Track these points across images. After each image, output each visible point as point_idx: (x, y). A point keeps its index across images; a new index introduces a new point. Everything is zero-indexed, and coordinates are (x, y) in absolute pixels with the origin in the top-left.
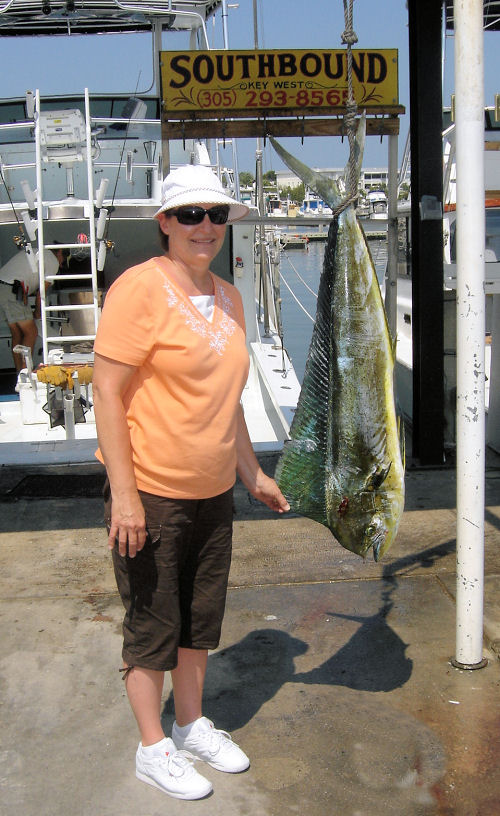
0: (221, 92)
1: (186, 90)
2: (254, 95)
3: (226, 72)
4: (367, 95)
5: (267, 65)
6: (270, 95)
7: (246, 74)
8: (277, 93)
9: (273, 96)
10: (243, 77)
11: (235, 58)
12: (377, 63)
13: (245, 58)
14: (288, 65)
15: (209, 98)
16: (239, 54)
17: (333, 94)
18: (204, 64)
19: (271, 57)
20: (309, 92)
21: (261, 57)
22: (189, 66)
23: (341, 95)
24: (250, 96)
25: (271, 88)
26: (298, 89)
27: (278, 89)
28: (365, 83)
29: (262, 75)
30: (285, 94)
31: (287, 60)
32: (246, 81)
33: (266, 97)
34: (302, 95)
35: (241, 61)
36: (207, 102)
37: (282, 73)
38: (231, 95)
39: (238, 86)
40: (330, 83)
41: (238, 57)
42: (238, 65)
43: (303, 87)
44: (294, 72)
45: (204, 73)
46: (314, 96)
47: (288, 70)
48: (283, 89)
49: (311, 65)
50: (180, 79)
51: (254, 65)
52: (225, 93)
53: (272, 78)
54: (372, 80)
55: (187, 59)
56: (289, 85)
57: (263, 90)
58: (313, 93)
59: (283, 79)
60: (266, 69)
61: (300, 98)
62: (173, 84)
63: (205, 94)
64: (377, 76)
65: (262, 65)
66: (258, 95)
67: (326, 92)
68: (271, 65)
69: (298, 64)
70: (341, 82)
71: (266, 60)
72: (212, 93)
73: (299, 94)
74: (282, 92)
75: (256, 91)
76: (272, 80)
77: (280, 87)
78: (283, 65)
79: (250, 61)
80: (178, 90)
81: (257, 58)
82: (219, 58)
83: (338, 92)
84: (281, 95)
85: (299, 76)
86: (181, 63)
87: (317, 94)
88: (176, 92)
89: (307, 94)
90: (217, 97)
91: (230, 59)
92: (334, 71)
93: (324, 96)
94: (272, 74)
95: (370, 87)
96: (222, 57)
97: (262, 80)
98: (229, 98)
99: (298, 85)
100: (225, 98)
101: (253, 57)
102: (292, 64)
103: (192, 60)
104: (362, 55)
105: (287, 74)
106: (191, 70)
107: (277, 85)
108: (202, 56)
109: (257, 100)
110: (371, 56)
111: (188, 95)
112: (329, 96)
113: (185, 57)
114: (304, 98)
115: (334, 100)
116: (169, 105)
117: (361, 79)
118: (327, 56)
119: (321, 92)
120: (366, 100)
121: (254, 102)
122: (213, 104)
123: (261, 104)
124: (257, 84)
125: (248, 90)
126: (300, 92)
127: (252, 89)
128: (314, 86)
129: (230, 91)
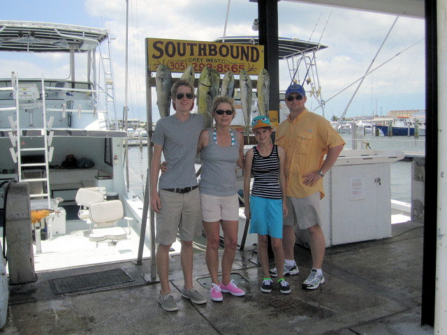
0: (179, 62)
1: (161, 60)
2: (196, 65)
3: (182, 52)
4: (251, 67)
5: (202, 49)
7: (192, 54)
9: (206, 65)
11: (186, 44)
13: (192, 44)
14: (213, 50)
15: (173, 65)
16: (189, 42)
17: (235, 66)
18: (170, 47)
19: (205, 45)
20: (223, 65)
21: (200, 45)
22: (163, 47)
23: (238, 67)
24: (194, 65)
25: (204, 62)
26: (217, 63)
27: (208, 63)
28: (249, 62)
29: (200, 54)
30: (211, 65)
31: (213, 47)
32: (192, 57)
33: (202, 66)
35: (189, 46)
36: (172, 67)
37: (210, 54)
38: (184, 64)
39: (188, 60)
40: (233, 61)
41: (188, 44)
42: (188, 48)
43: (220, 63)
44: (216, 54)
45: (171, 52)
46: (225, 67)
47: (213, 53)
48: (210, 63)
49: (224, 51)
50: (158, 54)
51: (196, 49)
52: (181, 63)
54: (252, 60)
55: (162, 43)
56: (214, 61)
57: (201, 62)
58: (225, 66)
59: (210, 57)
60: (202, 51)
61: (219, 68)
62: (154, 56)
63: (171, 63)
64: (255, 59)
65: (200, 49)
66: (198, 65)
67: (231, 66)
68: (204, 49)
69: (218, 50)
70: (238, 61)
71: (202, 47)
72: (175, 62)
75: (197, 63)
76: (205, 58)
78: (211, 50)
79: (194, 47)
80: (157, 60)
81: (198, 45)
82: (179, 44)
85: (218, 56)
86: (159, 45)
87: (227, 66)
88: (155, 61)
90: (177, 65)
92: (235, 55)
94: (205, 54)
95: (252, 64)
97: (200, 57)
99: (218, 61)
100: (182, 65)
101: (196, 45)
102: (215, 50)
103: (165, 44)
104: (248, 48)
105: (213, 55)
106: (164, 49)
107: (208, 60)
108: (170, 42)
109: (198, 68)
110: (252, 48)
111: (162, 63)
112: (232, 68)
113: (160, 41)
114: (221, 68)
115: (235, 70)
116: (152, 68)
117: (247, 60)
118: (232, 47)
119: (229, 65)
120: (250, 70)
121: (196, 69)
122: (175, 69)
123: (199, 70)
124: (198, 59)
125: (193, 62)
126: (219, 65)
127: (195, 62)
128: (226, 62)
129: (184, 62)
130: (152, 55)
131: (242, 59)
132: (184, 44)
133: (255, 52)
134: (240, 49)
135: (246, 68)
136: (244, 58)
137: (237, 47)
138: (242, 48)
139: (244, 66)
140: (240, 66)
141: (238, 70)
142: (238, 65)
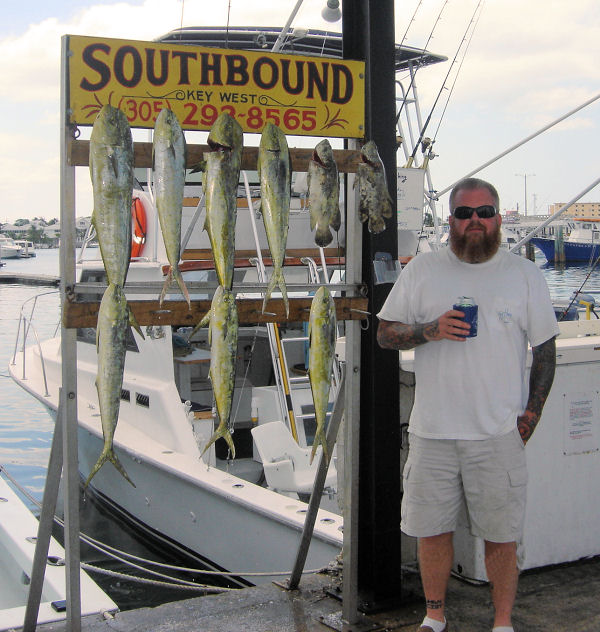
0: (151, 102)
1: (103, 94)
2: (195, 108)
3: (158, 74)
4: (332, 117)
5: (211, 68)
6: (214, 109)
7: (184, 79)
8: (223, 109)
9: (219, 111)
10: (181, 82)
11: (170, 55)
12: (342, 79)
13: (185, 55)
14: (238, 70)
15: (134, 109)
16: (178, 49)
17: (292, 114)
18: (129, 59)
19: (217, 58)
20: (264, 109)
21: (205, 57)
22: (109, 60)
23: (300, 117)
24: (190, 109)
25: (216, 101)
26: (249, 105)
27: (225, 103)
28: (329, 103)
29: (205, 81)
30: (233, 111)
31: (237, 64)
32: (184, 88)
33: (209, 112)
34: (255, 113)
35: (178, 59)
36: (131, 114)
37: (231, 81)
39: (174, 96)
40: (289, 99)
41: (175, 54)
42: (174, 64)
43: (256, 104)
44: (244, 82)
45: (129, 72)
46: (268, 116)
47: (238, 77)
48: (231, 103)
49: (266, 73)
50: (95, 78)
51: (195, 68)
52: (156, 103)
53: (218, 87)
54: (336, 99)
55: (106, 49)
56: (240, 99)
57: (205, 103)
58: (268, 111)
59: (231, 89)
60: (211, 74)
61: (252, 117)
62: (86, 85)
63: (129, 102)
64: (342, 95)
65: (205, 68)
66: (200, 108)
67: (283, 111)
68: (216, 68)
69: (250, 70)
70: (301, 100)
71: (211, 61)
72: (139, 102)
73: (250, 112)
74: (230, 107)
75: (197, 103)
76: (217, 90)
77: (228, 100)
78: (232, 71)
79: (190, 61)
80: (92, 93)
81: (199, 57)
82: (150, 53)
83: (298, 112)
84: (228, 111)
85: (251, 87)
86: (98, 55)
87: (272, 114)
88: (89, 97)
89: (260, 113)
90: (145, 108)
91: (164, 54)
92: (293, 84)
93: (281, 117)
94: (217, 81)
95: (334, 107)
96: (154, 50)
97: (204, 88)
99: (250, 99)
100: (156, 110)
101: (194, 56)
102: (242, 70)
103: (113, 52)
104: (325, 66)
105: (237, 83)
106: (111, 67)
107: (224, 97)
108: (127, 49)
109: (198, 117)
110: (337, 68)
111: (105, 102)
112: (287, 118)
113: (103, 46)
114: (258, 117)
115: (292, 123)
116: (79, 115)
117: (324, 97)
118: (286, 64)
119: (277, 111)
120: (329, 125)
121: (193, 119)
122: (138, 118)
123: (203, 122)
124: (199, 93)
125: (186, 101)
126: (252, 109)
127: (191, 100)
128: (270, 102)
129: (164, 101)
130: (81, 79)
131: (310, 95)
133: (342, 77)
134: (306, 68)
135: (320, 119)
136: (316, 92)
137: (300, 65)
138: (312, 66)
139: (314, 113)
140: (305, 113)
141: (302, 122)
142: (301, 110)
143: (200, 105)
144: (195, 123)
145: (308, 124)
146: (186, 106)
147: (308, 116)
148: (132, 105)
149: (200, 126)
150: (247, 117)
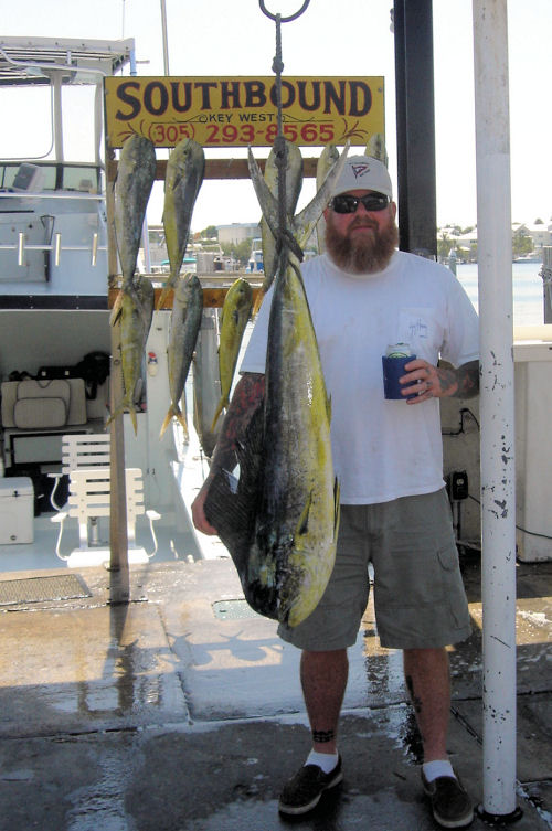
0: (177, 126)
1: (135, 123)
2: (216, 129)
3: (182, 102)
4: (350, 128)
5: (230, 94)
6: (235, 128)
7: (206, 105)
8: (243, 127)
9: (238, 129)
10: (203, 108)
11: (193, 85)
12: (360, 93)
13: (206, 85)
14: (256, 94)
15: (162, 133)
16: (200, 81)
17: (309, 129)
19: (236, 85)
20: (282, 126)
21: (224, 85)
22: (139, 95)
23: (318, 130)
24: (212, 129)
25: (235, 121)
26: (268, 122)
27: (245, 123)
28: (347, 117)
29: (225, 105)
30: (252, 129)
31: (255, 88)
32: (207, 112)
33: (230, 131)
34: (273, 129)
35: (200, 89)
36: (161, 137)
37: (249, 103)
38: (189, 129)
39: (197, 120)
40: (306, 115)
41: (197, 85)
42: (197, 94)
43: (274, 121)
44: (263, 102)
45: (156, 102)
46: (286, 131)
47: (256, 100)
48: (250, 123)
49: (284, 94)
50: (128, 109)
51: (216, 95)
52: (181, 127)
53: (238, 109)
54: (354, 112)
55: (136, 86)
56: (258, 118)
57: (226, 123)
58: (286, 127)
59: (250, 110)
60: (231, 99)
61: (270, 133)
62: (120, 116)
63: (157, 128)
64: (360, 107)
65: (225, 94)
66: (221, 129)
67: (300, 126)
68: (236, 94)
69: (267, 93)
70: (319, 115)
71: (230, 88)
72: (166, 126)
73: (268, 130)
74: (247, 126)
75: (218, 124)
76: (236, 112)
77: (247, 120)
78: (250, 94)
79: (211, 89)
80: (125, 123)
81: (220, 86)
82: (175, 85)
83: (315, 126)
84: (247, 130)
85: (269, 107)
86: (130, 91)
87: (290, 129)
88: (123, 125)
89: (278, 129)
90: (172, 131)
92: (310, 101)
93: (299, 132)
94: (237, 105)
95: (352, 120)
96: (178, 84)
97: (224, 111)
98: (185, 132)
99: (268, 117)
100: (182, 132)
101: (214, 85)
102: (260, 93)
103: (143, 89)
104: (342, 83)
105: (256, 105)
106: (141, 100)
107: (243, 117)
108: (154, 84)
109: (220, 135)
110: (354, 85)
111: (137, 129)
112: (304, 132)
113: (133, 83)
114: (276, 133)
115: (310, 136)
116: (116, 141)
117: (342, 111)
118: (302, 85)
119: (295, 127)
120: (347, 136)
121: (216, 137)
122: (166, 139)
123: (224, 140)
124: (220, 116)
125: (209, 123)
126: (270, 126)
127: (213, 122)
128: (287, 119)
129: (188, 124)
130: (116, 112)
131: (327, 110)
132: (188, 86)
134: (322, 87)
135: (338, 130)
136: (333, 107)
137: (316, 85)
138: (329, 85)
139: (332, 126)
140: (322, 127)
141: (319, 135)
142: (318, 124)
143: (221, 126)
144: (217, 141)
145: (326, 136)
146: (209, 127)
147: (326, 129)
148: (160, 130)
149: (222, 143)
150: (266, 133)
